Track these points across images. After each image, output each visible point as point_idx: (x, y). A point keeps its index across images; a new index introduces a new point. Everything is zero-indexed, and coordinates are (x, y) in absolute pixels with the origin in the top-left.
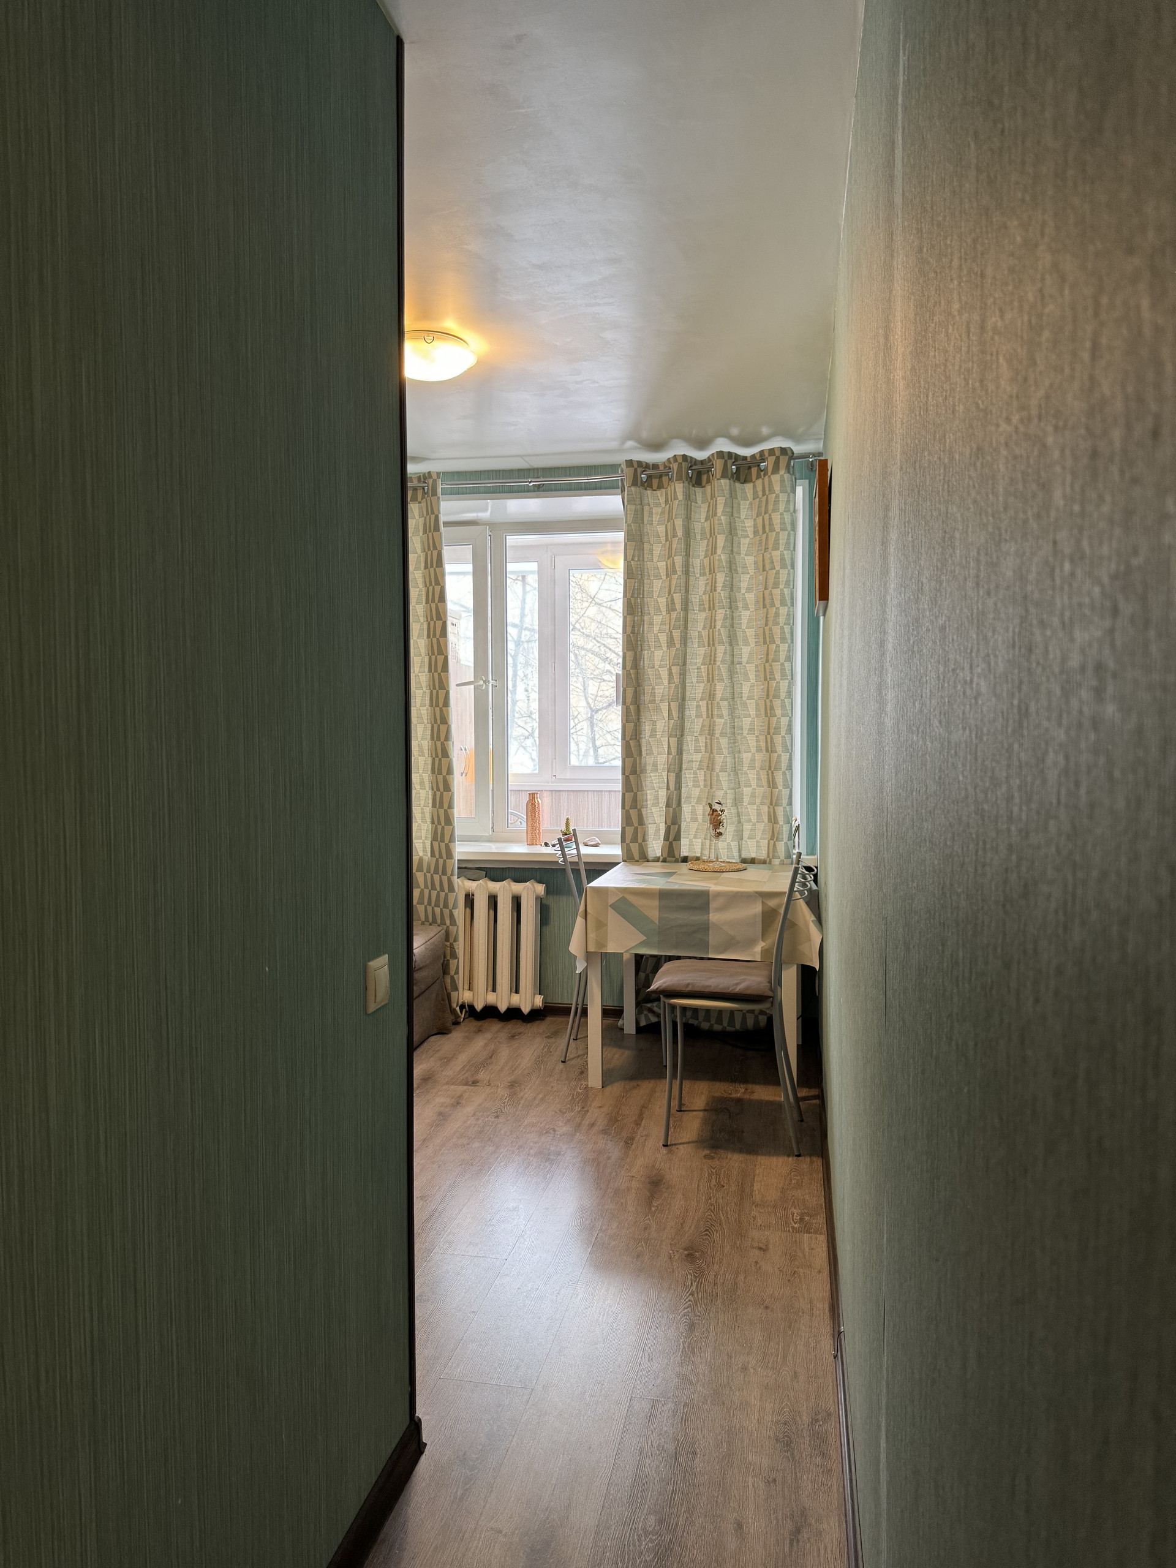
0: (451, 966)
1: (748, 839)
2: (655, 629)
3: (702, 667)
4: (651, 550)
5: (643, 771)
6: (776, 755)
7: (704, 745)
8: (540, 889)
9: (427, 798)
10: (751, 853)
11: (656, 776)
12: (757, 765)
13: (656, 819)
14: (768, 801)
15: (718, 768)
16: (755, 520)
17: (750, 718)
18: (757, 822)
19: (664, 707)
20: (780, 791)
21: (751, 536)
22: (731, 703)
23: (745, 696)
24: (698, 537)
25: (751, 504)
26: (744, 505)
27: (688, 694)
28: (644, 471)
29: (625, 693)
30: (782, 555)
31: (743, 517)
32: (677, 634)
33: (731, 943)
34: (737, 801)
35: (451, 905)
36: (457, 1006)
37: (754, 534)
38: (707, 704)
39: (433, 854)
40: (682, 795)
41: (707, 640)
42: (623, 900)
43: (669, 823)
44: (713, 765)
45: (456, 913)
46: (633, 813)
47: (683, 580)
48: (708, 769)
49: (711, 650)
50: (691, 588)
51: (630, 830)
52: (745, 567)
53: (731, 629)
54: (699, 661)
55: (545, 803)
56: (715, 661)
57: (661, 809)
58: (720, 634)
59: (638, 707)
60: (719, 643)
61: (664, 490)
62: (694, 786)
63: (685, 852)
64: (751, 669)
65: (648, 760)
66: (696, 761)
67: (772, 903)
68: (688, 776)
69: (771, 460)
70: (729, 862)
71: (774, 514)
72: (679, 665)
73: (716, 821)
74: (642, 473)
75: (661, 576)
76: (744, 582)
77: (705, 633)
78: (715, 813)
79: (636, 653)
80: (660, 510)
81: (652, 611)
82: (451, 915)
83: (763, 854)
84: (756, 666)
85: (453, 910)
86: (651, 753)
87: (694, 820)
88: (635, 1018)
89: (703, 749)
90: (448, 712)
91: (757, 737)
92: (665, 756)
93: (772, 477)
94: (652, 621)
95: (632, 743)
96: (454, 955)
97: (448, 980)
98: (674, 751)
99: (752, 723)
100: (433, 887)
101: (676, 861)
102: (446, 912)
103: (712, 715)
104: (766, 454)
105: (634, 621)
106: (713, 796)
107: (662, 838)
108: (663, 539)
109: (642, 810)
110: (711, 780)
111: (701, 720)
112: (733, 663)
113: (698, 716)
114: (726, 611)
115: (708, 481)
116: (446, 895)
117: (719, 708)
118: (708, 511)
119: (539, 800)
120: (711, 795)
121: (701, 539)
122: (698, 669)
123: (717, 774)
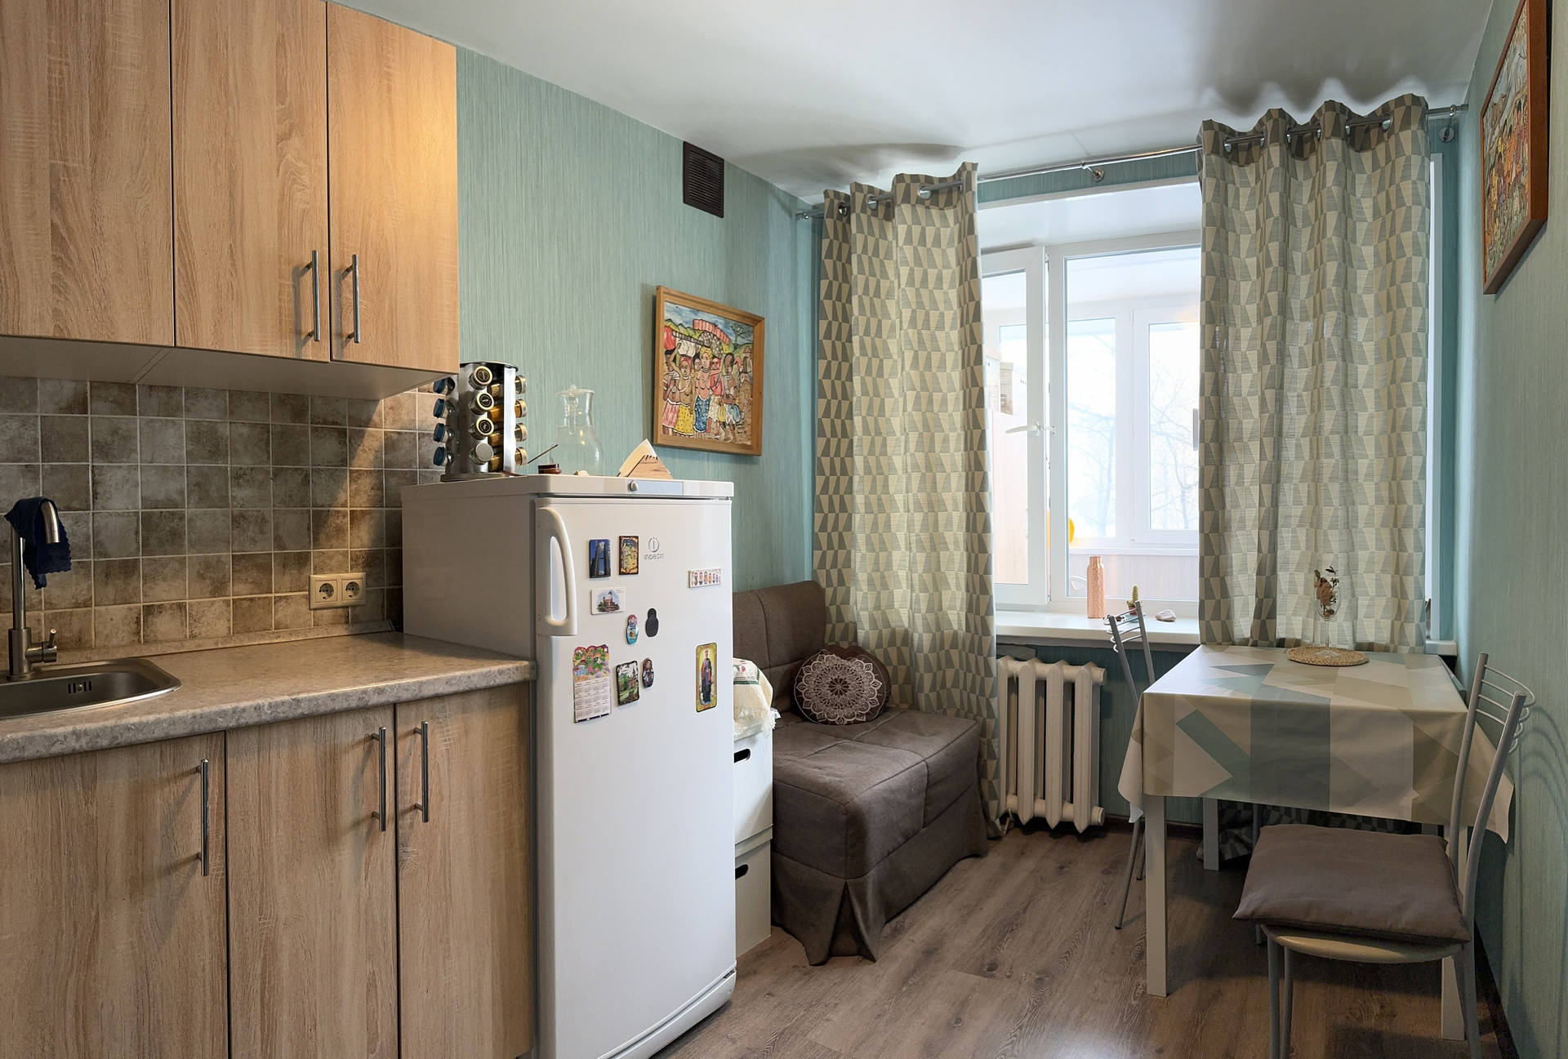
0: (989, 768)
1: (1364, 617)
2: (1242, 346)
3: (1304, 393)
4: (1238, 242)
5: (1227, 528)
6: (1405, 506)
7: (1306, 495)
8: (1099, 674)
9: (961, 560)
10: (1369, 635)
11: (1244, 535)
12: (1377, 521)
13: (1243, 590)
14: (1392, 570)
15: (1326, 523)
16: (1375, 198)
17: (1368, 460)
18: (1376, 596)
19: (1255, 447)
20: (1411, 555)
21: (1370, 220)
22: (1344, 438)
23: (1361, 430)
24: (1299, 224)
25: (1369, 178)
26: (1361, 180)
27: (1285, 429)
28: (1227, 138)
29: (1204, 427)
30: (1415, 237)
31: (1358, 195)
32: (1271, 346)
33: (1363, 791)
34: (1351, 568)
35: (988, 692)
36: (997, 818)
37: (1374, 217)
38: (1311, 441)
39: (968, 629)
40: (1278, 559)
41: (1311, 357)
42: (1196, 715)
43: (1261, 597)
44: (1318, 521)
45: (994, 702)
46: (1214, 582)
47: (1280, 275)
48: (1311, 527)
49: (1317, 369)
50: (1290, 290)
51: (1210, 604)
52: (1362, 259)
53: (1345, 339)
54: (1300, 385)
55: (1108, 570)
56: (1322, 382)
57: (1250, 578)
58: (1330, 345)
59: (1221, 444)
60: (1328, 357)
61: (1253, 165)
62: (1292, 548)
63: (1281, 633)
64: (1369, 395)
65: (1234, 514)
66: (1295, 516)
67: (1430, 730)
68: (1285, 535)
69: (1399, 113)
70: (1341, 649)
71: (1403, 183)
72: (1274, 388)
73: (1325, 593)
74: (1225, 141)
75: (1250, 276)
76: (1362, 278)
77: (1308, 349)
78: (1324, 585)
79: (1217, 374)
80: (1248, 191)
81: (1238, 322)
82: (989, 706)
83: (1384, 638)
84: (1377, 391)
85: (991, 699)
86: (1236, 505)
87: (1293, 591)
88: (1217, 850)
89: (1305, 500)
90: (983, 455)
91: (1376, 484)
92: (1255, 509)
93: (1401, 134)
94: (1238, 335)
95: (1213, 492)
96: (992, 755)
97: (985, 785)
98: (1267, 501)
99: (1370, 466)
100: (969, 670)
101: (1270, 645)
102: (983, 700)
103: (1318, 454)
104: (1392, 107)
105: (1215, 332)
106: (1319, 561)
107: (1252, 614)
108: (1253, 228)
109: (1226, 578)
110: (1316, 540)
111: (1302, 463)
112: (1346, 385)
113: (1299, 457)
114: (1339, 314)
115: (1313, 150)
116: (983, 679)
117: (1328, 445)
118: (1313, 189)
119: (1102, 564)
120: (1315, 561)
121: (1303, 227)
122: (1298, 396)
123: (1325, 532)
